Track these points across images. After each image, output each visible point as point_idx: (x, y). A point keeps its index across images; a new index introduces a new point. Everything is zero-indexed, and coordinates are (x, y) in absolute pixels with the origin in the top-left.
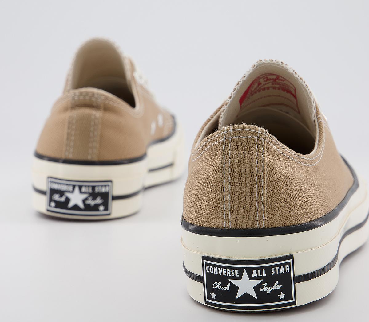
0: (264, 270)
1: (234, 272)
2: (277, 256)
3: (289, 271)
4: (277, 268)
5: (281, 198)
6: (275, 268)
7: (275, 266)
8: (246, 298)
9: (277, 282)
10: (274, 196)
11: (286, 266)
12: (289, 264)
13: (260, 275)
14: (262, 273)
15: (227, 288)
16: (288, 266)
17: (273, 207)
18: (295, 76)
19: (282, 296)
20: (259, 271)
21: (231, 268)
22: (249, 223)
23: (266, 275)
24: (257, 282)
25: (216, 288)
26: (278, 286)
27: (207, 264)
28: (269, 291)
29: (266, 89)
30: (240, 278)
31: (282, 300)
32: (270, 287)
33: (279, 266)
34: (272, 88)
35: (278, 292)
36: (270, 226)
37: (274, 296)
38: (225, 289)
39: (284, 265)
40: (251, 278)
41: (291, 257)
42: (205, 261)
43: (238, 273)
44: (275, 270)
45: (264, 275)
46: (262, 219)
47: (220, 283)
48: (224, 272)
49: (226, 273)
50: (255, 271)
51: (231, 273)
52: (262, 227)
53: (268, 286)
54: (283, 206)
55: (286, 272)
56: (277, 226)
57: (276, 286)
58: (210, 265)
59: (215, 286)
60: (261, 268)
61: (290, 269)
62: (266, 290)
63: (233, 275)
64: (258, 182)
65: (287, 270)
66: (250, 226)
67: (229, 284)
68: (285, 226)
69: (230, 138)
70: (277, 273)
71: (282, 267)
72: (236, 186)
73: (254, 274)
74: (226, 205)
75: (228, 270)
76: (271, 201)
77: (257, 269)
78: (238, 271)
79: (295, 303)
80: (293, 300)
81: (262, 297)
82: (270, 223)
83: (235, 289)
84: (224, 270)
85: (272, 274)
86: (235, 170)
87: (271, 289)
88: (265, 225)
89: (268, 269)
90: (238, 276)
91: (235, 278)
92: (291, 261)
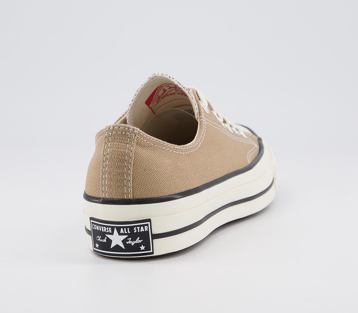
0: (128, 229)
1: (109, 229)
2: (139, 219)
3: (147, 230)
4: (138, 228)
5: (144, 178)
6: (137, 228)
7: (136, 226)
8: (117, 248)
9: (139, 238)
10: (139, 176)
11: (145, 227)
12: (147, 225)
13: (126, 232)
14: (127, 231)
15: (105, 241)
16: (147, 227)
17: (137, 184)
18: (179, 86)
19: (142, 248)
20: (125, 229)
21: (106, 226)
22: (119, 195)
23: (130, 232)
24: (125, 237)
25: (98, 240)
26: (139, 241)
27: (93, 223)
28: (133, 244)
29: (173, 94)
30: (112, 234)
31: (143, 251)
32: (133, 241)
33: (140, 226)
34: (177, 94)
35: (140, 244)
36: (135, 197)
37: (136, 248)
38: (104, 241)
39: (144, 226)
40: (120, 234)
41: (149, 220)
42: (91, 221)
43: (111, 230)
44: (137, 229)
45: (129, 232)
46: (128, 193)
47: (100, 237)
48: (103, 229)
49: (104, 230)
50: (122, 229)
51: (107, 230)
52: (128, 198)
53: (131, 240)
54: (145, 184)
55: (146, 230)
56: (140, 198)
57: (138, 241)
58: (95, 224)
59: (98, 238)
60: (127, 227)
61: (148, 229)
62: (131, 243)
63: (108, 232)
64: (127, 166)
65: (146, 229)
66: (120, 197)
67: (106, 238)
68: (146, 198)
69: (111, 133)
70: (139, 231)
71: (142, 228)
72: (111, 168)
73: (122, 231)
74: (105, 182)
75: (105, 228)
76: (136, 180)
77: (123, 228)
78: (111, 228)
79: (153, 253)
80: (151, 251)
81: (129, 248)
82: (134, 196)
83: (109, 241)
84: (102, 227)
85: (135, 232)
86: (111, 156)
87: (134, 243)
88: (130, 196)
89: (132, 228)
90: (111, 232)
91: (109, 233)
92: (149, 223)
